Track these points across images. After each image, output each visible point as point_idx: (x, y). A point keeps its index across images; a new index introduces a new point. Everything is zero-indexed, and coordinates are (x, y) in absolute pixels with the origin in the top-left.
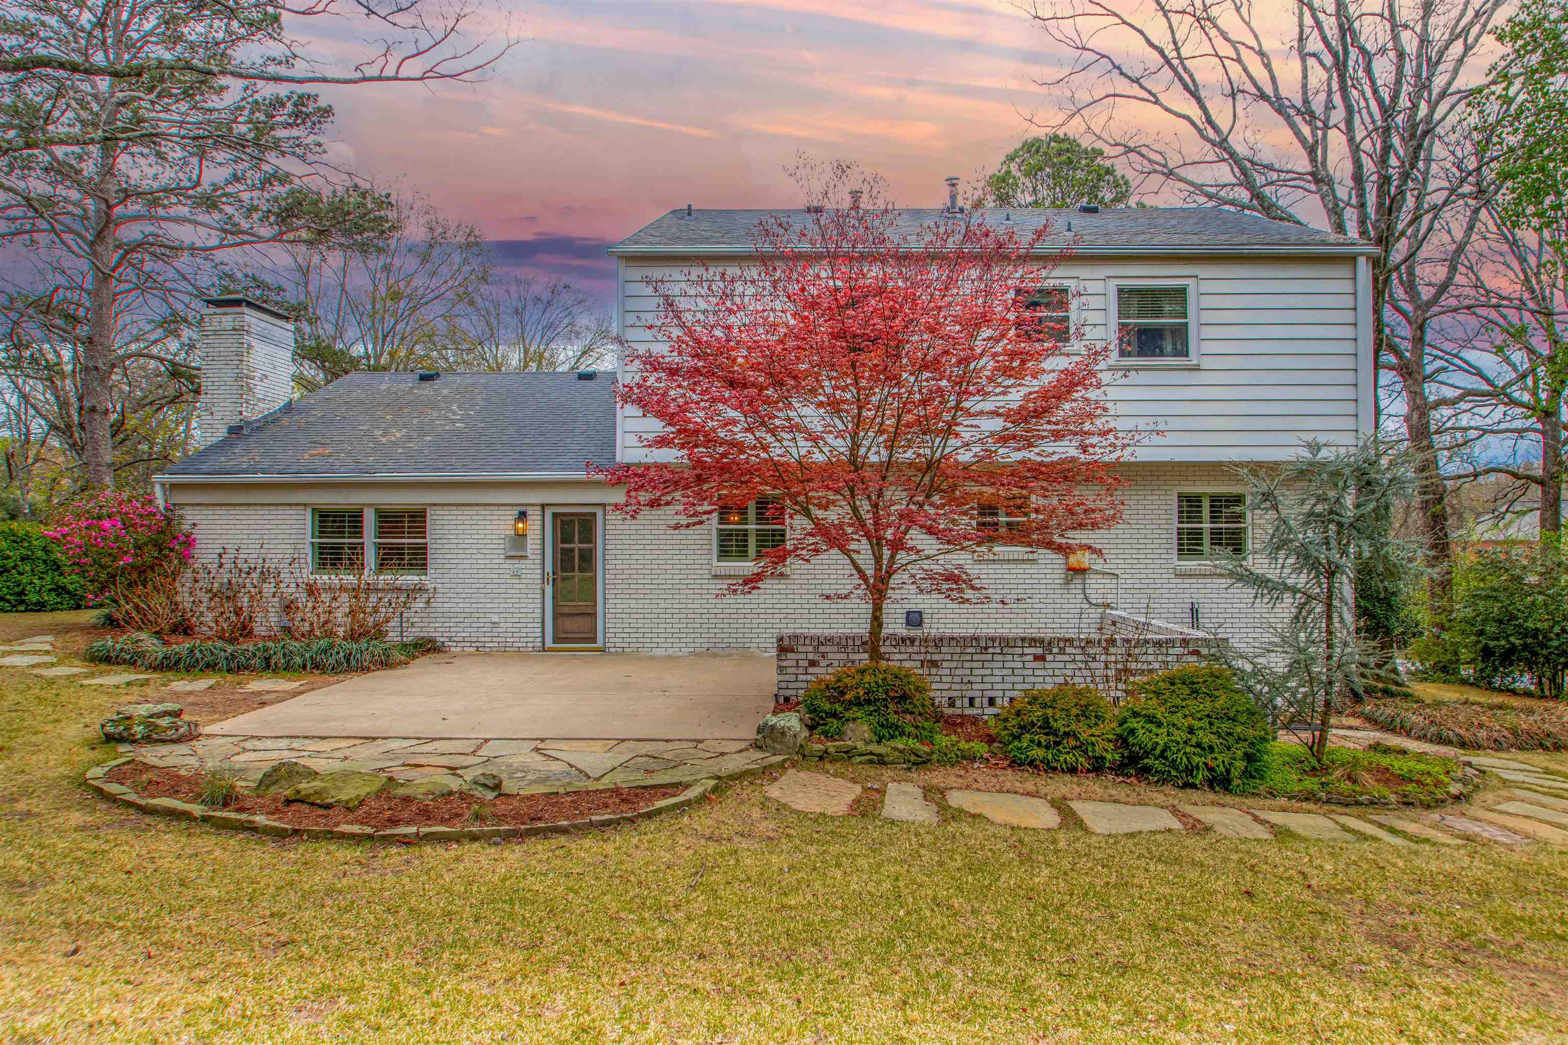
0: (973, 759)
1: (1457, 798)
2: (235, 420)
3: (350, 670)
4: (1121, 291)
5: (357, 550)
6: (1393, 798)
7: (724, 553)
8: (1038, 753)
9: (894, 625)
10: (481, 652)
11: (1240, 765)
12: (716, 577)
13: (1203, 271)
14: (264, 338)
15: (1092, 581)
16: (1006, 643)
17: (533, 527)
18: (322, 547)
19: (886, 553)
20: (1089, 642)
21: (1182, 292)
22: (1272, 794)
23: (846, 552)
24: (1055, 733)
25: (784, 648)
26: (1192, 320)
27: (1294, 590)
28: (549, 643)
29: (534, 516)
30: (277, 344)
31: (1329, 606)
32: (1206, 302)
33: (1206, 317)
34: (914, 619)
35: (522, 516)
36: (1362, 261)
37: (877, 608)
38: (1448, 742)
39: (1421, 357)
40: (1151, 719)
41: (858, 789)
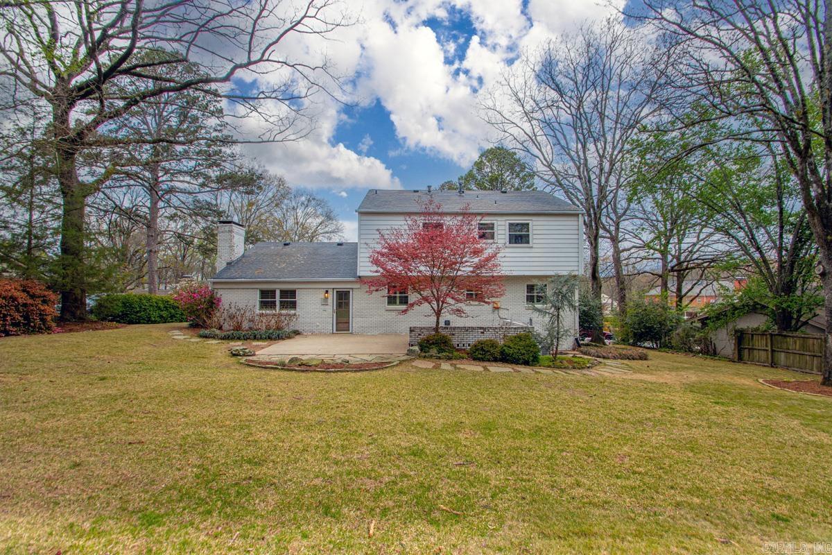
0: (463, 358)
1: (589, 367)
2: (229, 261)
3: (279, 339)
4: (510, 224)
5: (274, 303)
6: (571, 367)
7: (389, 303)
8: (480, 356)
9: (442, 324)
10: (313, 334)
11: (531, 358)
12: (387, 310)
13: (534, 218)
14: (237, 233)
15: (501, 311)
16: (473, 328)
17: (330, 295)
18: (261, 302)
19: (441, 303)
20: (496, 328)
21: (528, 224)
22: (540, 366)
23: (430, 303)
24: (484, 351)
25: (412, 330)
26: (530, 233)
27: (549, 313)
28: (335, 331)
29: (330, 292)
30: (240, 235)
31: (558, 317)
32: (535, 228)
33: (535, 232)
34: (447, 323)
35: (327, 292)
36: (580, 215)
37: (438, 319)
38: (600, 357)
39: (618, 234)
40: (509, 347)
41: (434, 364)
